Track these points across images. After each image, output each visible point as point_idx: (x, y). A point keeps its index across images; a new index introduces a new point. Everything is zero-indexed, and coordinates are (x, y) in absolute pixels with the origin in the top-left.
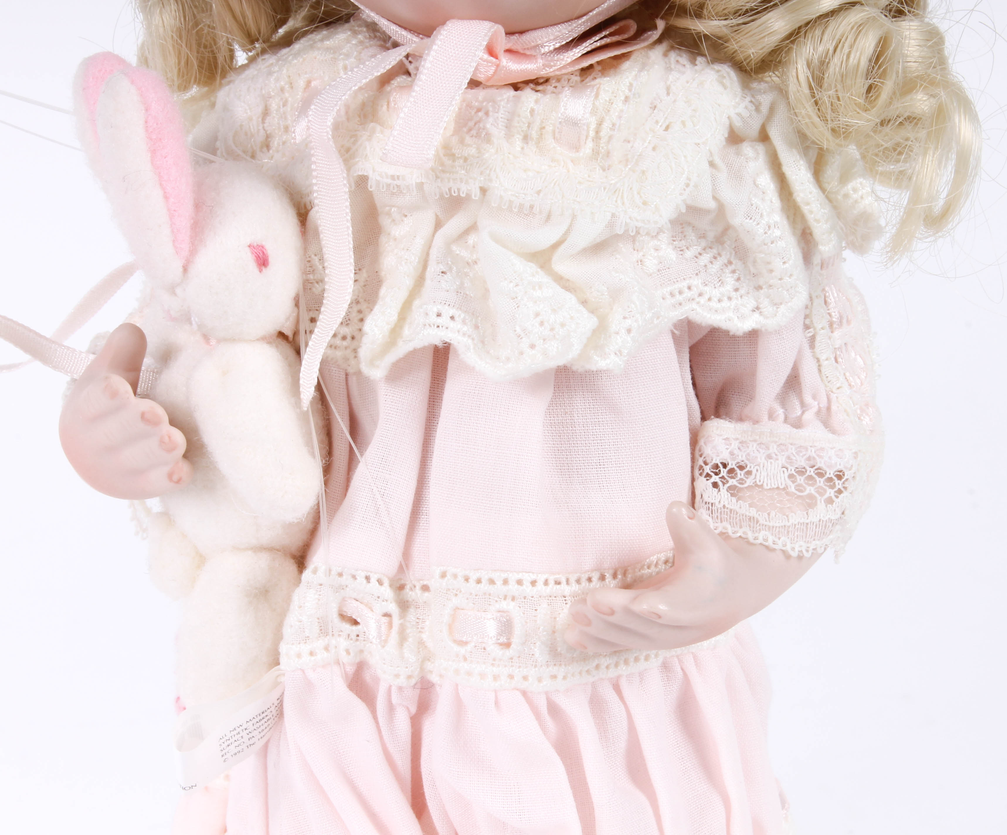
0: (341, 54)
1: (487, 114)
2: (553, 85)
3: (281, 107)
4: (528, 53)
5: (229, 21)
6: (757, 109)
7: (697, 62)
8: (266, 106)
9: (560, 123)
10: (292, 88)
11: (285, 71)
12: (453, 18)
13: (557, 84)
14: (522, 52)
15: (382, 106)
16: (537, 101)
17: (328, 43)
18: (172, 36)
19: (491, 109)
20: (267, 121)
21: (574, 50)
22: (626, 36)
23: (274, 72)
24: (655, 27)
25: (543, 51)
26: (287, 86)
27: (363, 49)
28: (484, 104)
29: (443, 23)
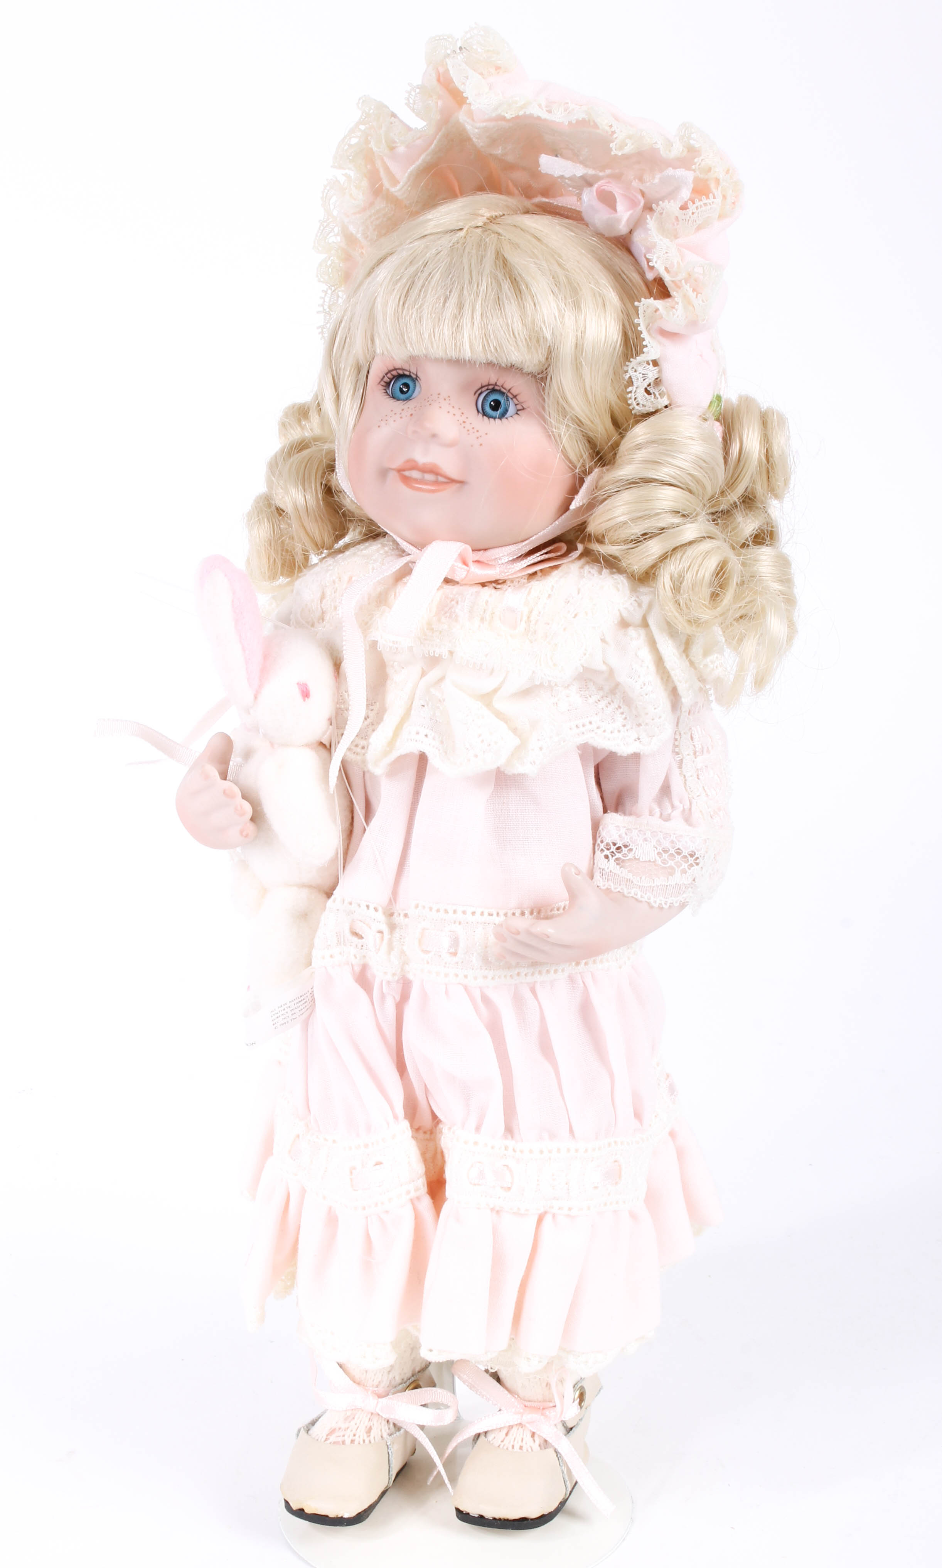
0: (371, 560)
1: (457, 603)
2: (508, 585)
3: (333, 593)
4: (490, 563)
5: (303, 534)
6: (640, 605)
7: (603, 573)
8: (323, 593)
9: (504, 610)
10: (340, 581)
11: (336, 569)
12: (437, 539)
13: (510, 584)
14: (486, 562)
15: (391, 595)
16: (491, 595)
17: (365, 552)
18: (265, 545)
19: (460, 599)
20: (323, 602)
21: (522, 562)
22: (559, 554)
23: (329, 570)
24: (576, 549)
25: (500, 562)
26: (337, 580)
27: (386, 557)
28: (456, 596)
29: (430, 543)
